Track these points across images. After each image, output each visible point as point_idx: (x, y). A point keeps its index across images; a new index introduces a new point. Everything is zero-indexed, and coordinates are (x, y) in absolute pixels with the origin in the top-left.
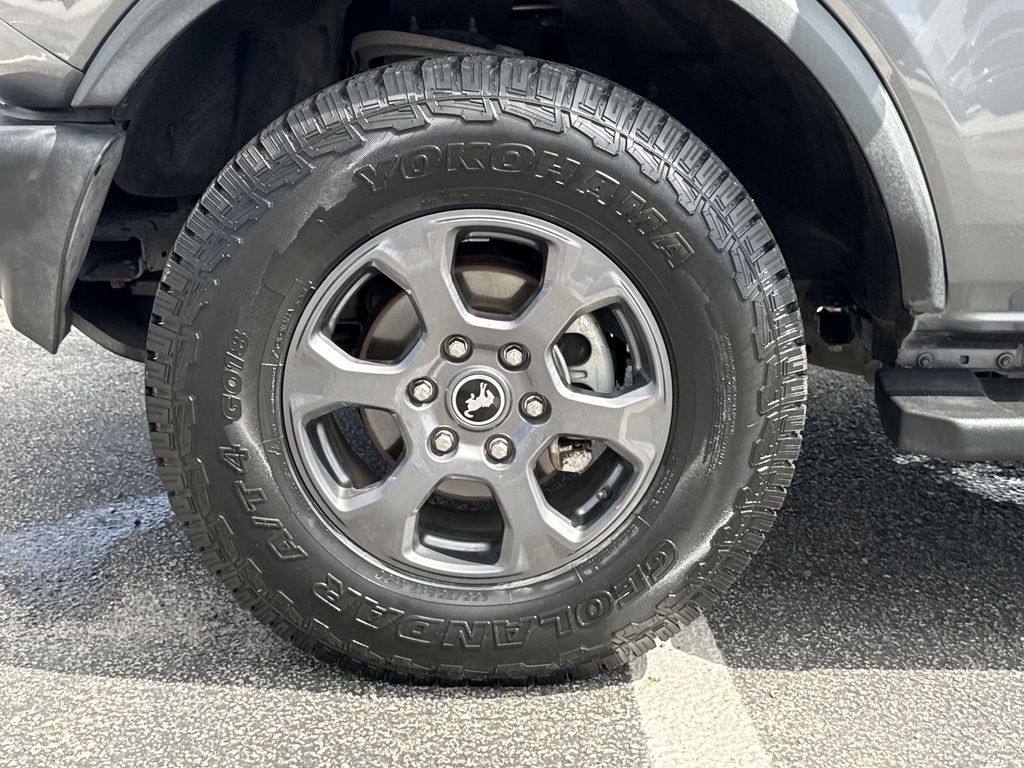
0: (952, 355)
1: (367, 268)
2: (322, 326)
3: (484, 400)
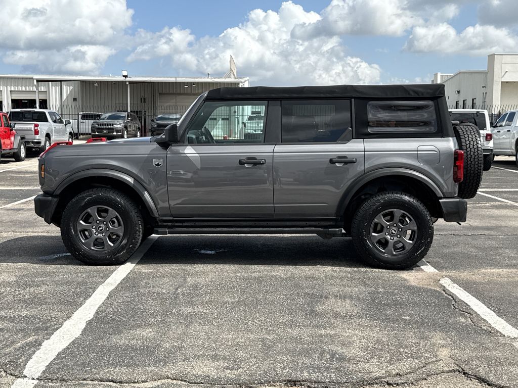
0: (165, 224)
1: (86, 213)
2: (82, 220)
3: (101, 228)
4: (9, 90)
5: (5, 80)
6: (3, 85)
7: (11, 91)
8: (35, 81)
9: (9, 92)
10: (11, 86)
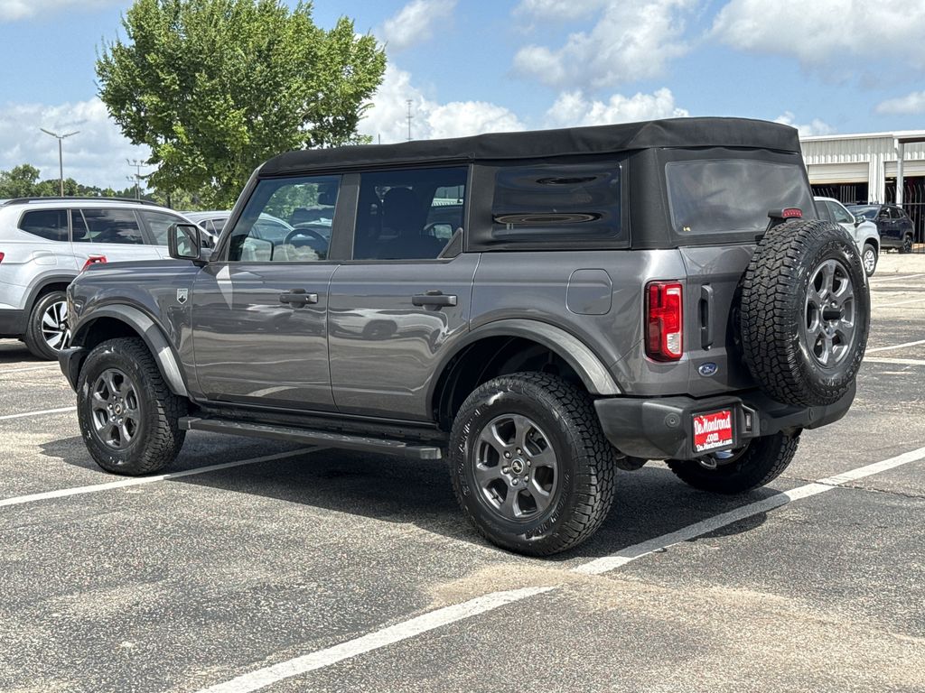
3: (118, 409)
4: (882, 160)
5: (876, 143)
6: (872, 152)
7: (885, 163)
8: (896, 142)
9: (882, 165)
10: (885, 152)
